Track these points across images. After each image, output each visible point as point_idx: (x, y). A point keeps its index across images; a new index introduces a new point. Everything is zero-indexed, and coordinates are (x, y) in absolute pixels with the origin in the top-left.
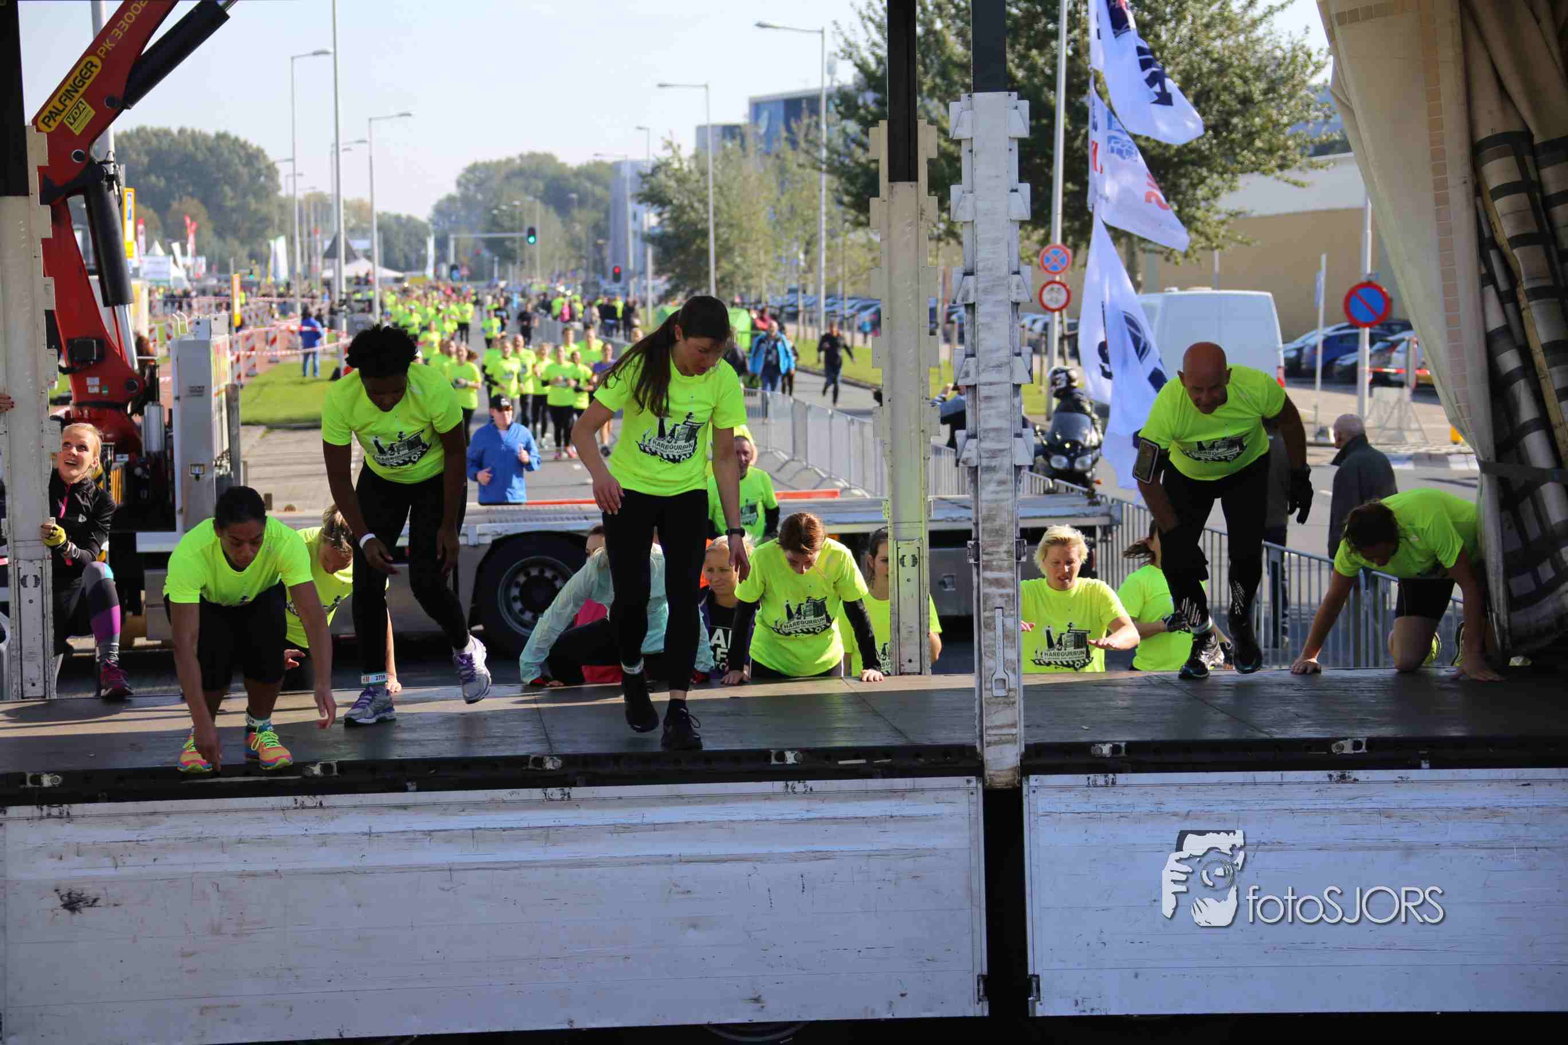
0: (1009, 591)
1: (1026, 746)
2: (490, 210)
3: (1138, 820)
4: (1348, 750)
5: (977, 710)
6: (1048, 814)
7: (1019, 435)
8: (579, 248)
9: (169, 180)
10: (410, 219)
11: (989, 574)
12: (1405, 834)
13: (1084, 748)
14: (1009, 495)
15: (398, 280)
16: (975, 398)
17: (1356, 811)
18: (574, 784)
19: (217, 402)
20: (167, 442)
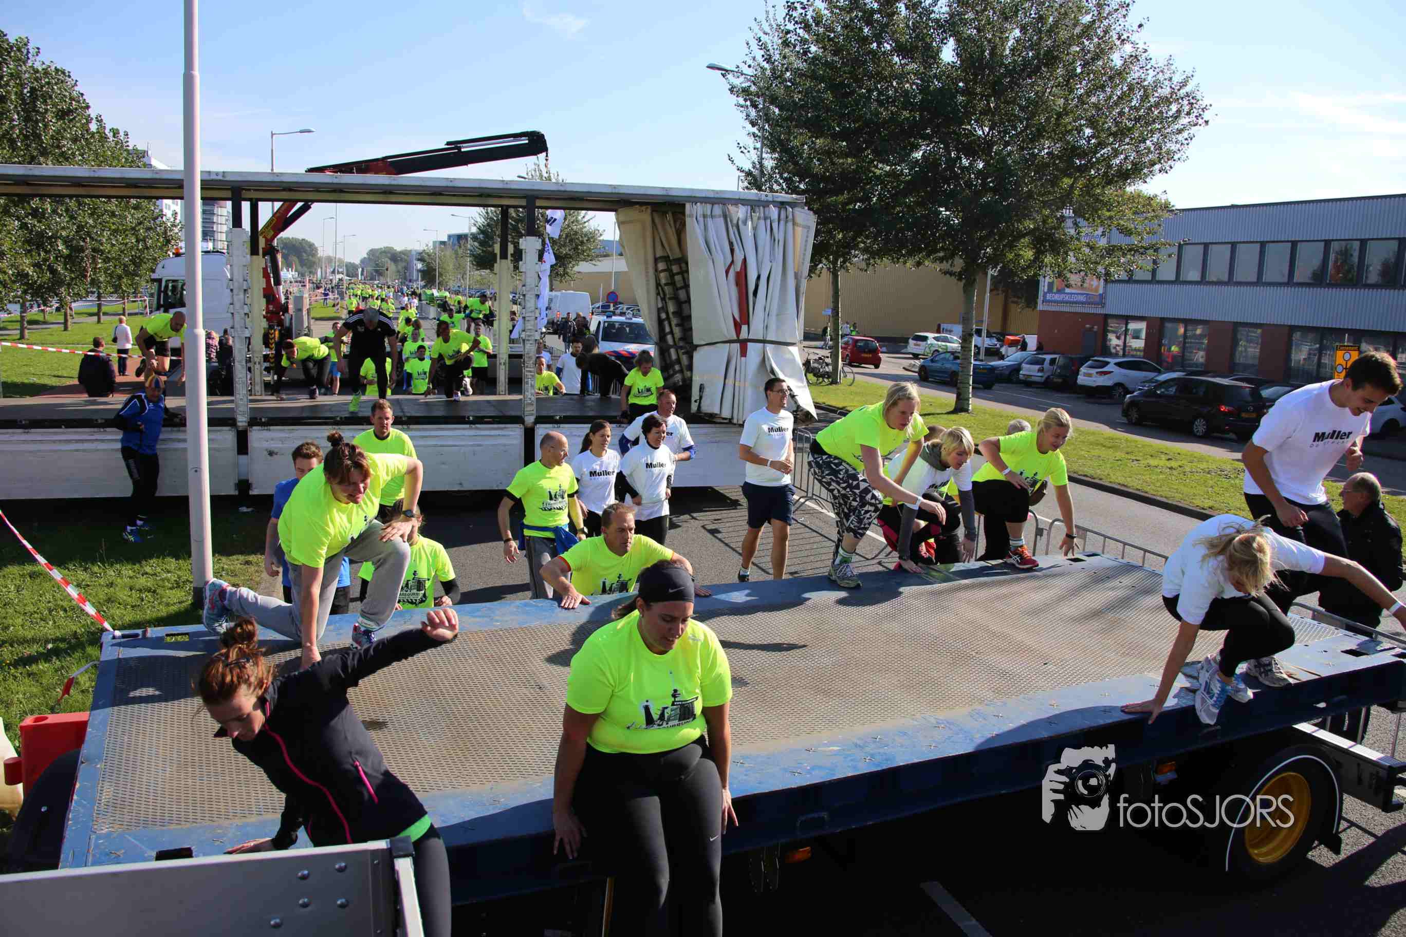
1: (536, 416)
2: (376, 262)
5: (523, 406)
11: (527, 369)
13: (552, 417)
18: (410, 425)
19: (305, 313)
20: (291, 324)
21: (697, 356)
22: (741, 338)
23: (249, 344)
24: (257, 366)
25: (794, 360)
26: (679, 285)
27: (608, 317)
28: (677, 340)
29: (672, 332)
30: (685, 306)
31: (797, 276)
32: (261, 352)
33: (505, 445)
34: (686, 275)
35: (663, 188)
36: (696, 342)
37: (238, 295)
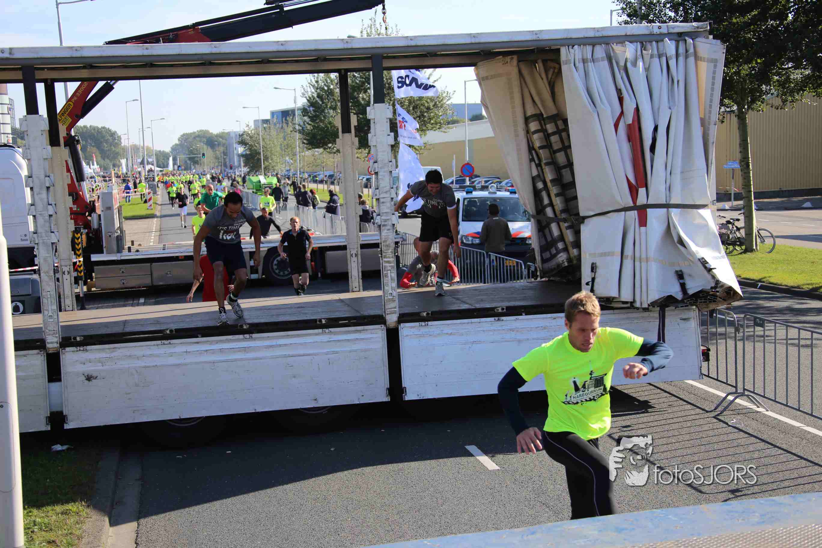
0: (392, 264)
1: (400, 314)
2: (188, 148)
3: (435, 336)
4: (500, 311)
5: (383, 304)
6: (407, 336)
7: (393, 214)
8: (218, 159)
9: (86, 141)
10: (163, 151)
11: (385, 259)
12: (519, 336)
13: (418, 314)
14: (392, 233)
15: (161, 171)
16: (379, 203)
17: (504, 330)
18: (252, 333)
19: (116, 212)
20: (100, 225)
21: (586, 230)
22: (638, 204)
23: (56, 251)
24: (67, 276)
25: (707, 225)
26: (555, 147)
27: (467, 193)
28: (558, 212)
29: (551, 204)
30: (566, 173)
31: (703, 123)
32: (70, 260)
33: (366, 350)
34: (564, 134)
35: (532, 32)
36: (582, 214)
37: (39, 194)
